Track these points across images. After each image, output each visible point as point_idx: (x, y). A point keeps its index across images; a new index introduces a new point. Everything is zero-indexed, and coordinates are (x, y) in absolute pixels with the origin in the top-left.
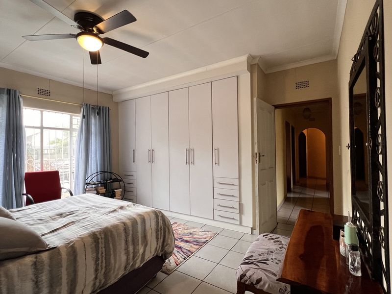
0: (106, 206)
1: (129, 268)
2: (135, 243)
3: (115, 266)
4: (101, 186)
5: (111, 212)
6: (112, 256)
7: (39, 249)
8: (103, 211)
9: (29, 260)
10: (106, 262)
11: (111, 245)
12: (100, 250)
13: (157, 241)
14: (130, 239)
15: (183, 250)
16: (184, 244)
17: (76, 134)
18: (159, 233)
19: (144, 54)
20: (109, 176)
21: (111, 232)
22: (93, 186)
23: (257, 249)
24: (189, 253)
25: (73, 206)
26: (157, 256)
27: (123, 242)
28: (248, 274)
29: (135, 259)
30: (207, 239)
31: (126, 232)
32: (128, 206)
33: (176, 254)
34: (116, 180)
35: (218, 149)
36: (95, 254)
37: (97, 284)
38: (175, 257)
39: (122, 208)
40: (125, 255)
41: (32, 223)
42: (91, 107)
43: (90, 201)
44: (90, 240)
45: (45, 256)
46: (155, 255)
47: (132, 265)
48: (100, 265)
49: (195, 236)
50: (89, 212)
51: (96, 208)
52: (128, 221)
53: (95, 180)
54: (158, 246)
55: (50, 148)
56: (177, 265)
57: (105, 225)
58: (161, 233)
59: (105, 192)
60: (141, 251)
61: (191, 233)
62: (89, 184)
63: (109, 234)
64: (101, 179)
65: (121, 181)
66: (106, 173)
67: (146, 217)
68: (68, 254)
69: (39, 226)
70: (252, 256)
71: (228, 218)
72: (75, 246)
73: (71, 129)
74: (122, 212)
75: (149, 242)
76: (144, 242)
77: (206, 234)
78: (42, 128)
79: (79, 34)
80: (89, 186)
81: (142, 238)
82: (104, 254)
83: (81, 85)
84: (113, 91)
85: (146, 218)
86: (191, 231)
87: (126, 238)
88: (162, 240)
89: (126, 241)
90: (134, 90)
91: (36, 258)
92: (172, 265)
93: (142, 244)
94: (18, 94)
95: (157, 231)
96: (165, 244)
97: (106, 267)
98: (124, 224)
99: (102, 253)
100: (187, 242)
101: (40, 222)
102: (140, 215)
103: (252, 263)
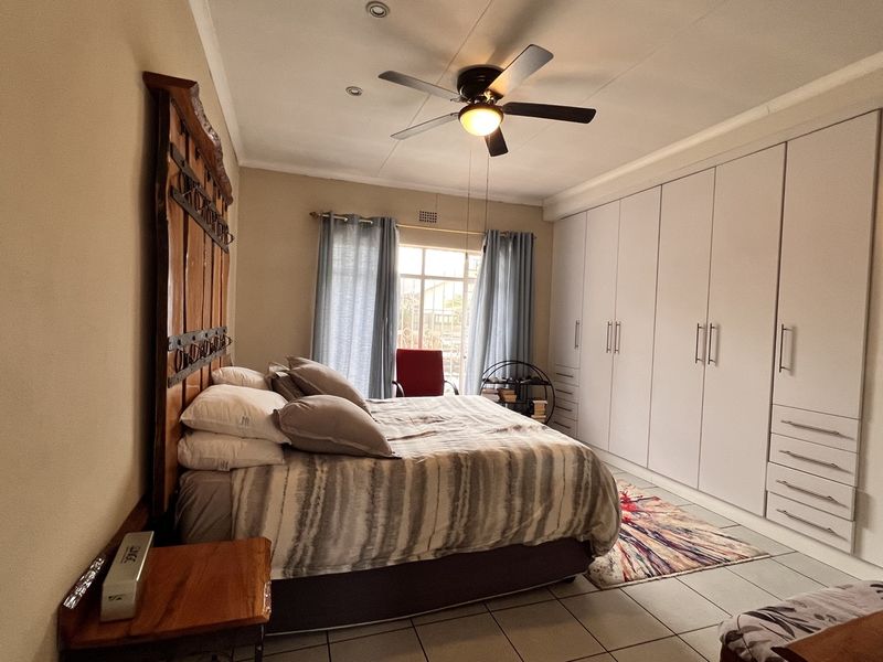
0: (494, 419)
1: (510, 534)
2: (526, 495)
3: (484, 522)
4: (510, 389)
5: (498, 431)
6: (481, 503)
7: (382, 454)
8: (487, 426)
9: (367, 463)
10: (470, 508)
11: (481, 483)
12: (463, 484)
13: (576, 509)
14: (517, 484)
15: (653, 558)
16: (658, 547)
17: (472, 287)
18: (582, 494)
19: (585, 116)
20: (526, 370)
21: (485, 461)
22: (497, 386)
23: (823, 604)
24: (665, 569)
25: (447, 411)
26: (573, 539)
27: (504, 487)
28: (748, 637)
29: (523, 524)
30: (728, 558)
31: (510, 469)
32: (531, 427)
33: (632, 560)
34: (538, 382)
35: (794, 330)
36: (453, 489)
37: (453, 538)
38: (628, 565)
39: (518, 428)
40: (504, 510)
41: (387, 420)
42: (499, 235)
43: (474, 407)
44: (448, 464)
45: (385, 464)
46: (569, 534)
47: (517, 532)
48: (460, 508)
49: (696, 540)
50: (464, 423)
51: (477, 420)
52: (517, 452)
53: (499, 375)
54: (577, 520)
55: (445, 313)
56: (626, 580)
57: (477, 447)
58: (586, 496)
59: (514, 401)
60: (538, 514)
61: (687, 531)
62: (488, 381)
63: (480, 464)
64: (511, 376)
65: (547, 383)
66: (521, 366)
67: (557, 455)
68: (415, 474)
69: (394, 428)
70: (792, 610)
71: (804, 521)
72: (427, 465)
73: (465, 279)
74: (516, 435)
75: (556, 504)
76: (545, 500)
77: (730, 546)
78: (423, 277)
79: (464, 111)
80: (489, 386)
81: (541, 490)
82: (468, 495)
83: (482, 196)
84: (543, 200)
85: (555, 456)
86: (691, 526)
87: (511, 481)
88: (586, 509)
89: (510, 487)
90: (583, 193)
91: (375, 464)
92: (614, 574)
93: (541, 503)
94: (394, 225)
95: (578, 488)
96: (593, 520)
97: (468, 516)
98: (511, 454)
99: (465, 491)
100: (670, 544)
101: (397, 422)
102: (545, 448)
103: (777, 622)
